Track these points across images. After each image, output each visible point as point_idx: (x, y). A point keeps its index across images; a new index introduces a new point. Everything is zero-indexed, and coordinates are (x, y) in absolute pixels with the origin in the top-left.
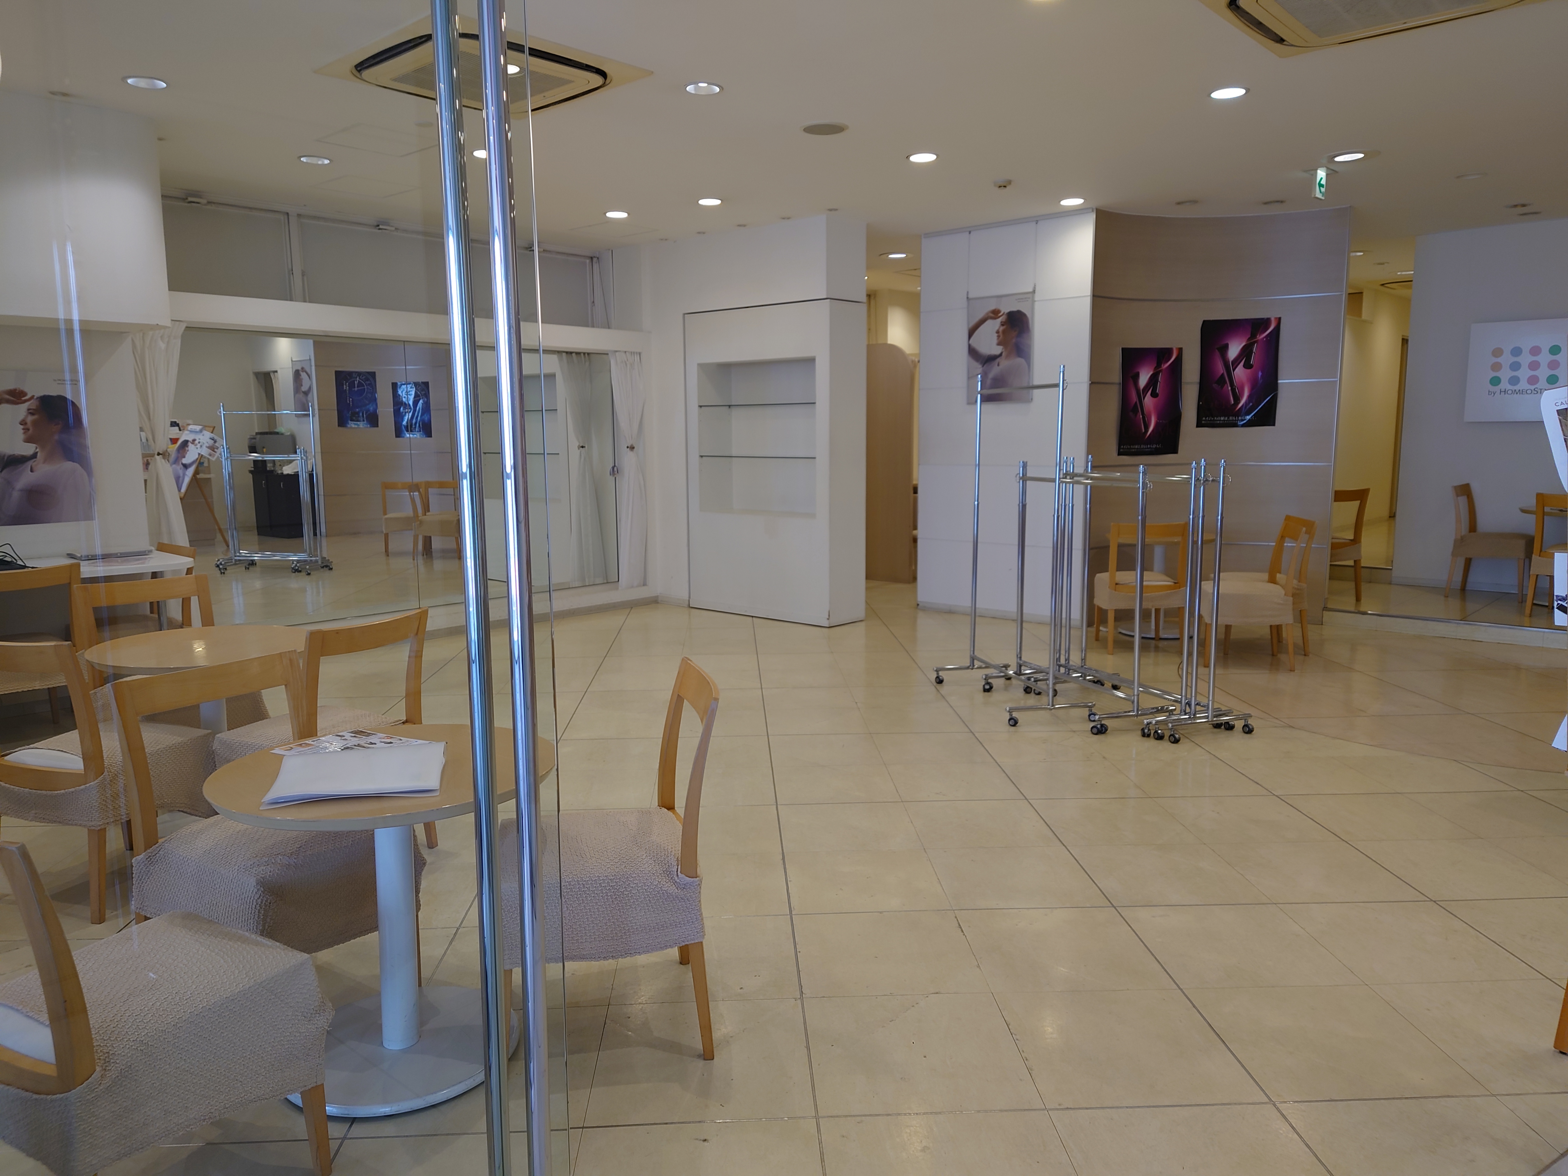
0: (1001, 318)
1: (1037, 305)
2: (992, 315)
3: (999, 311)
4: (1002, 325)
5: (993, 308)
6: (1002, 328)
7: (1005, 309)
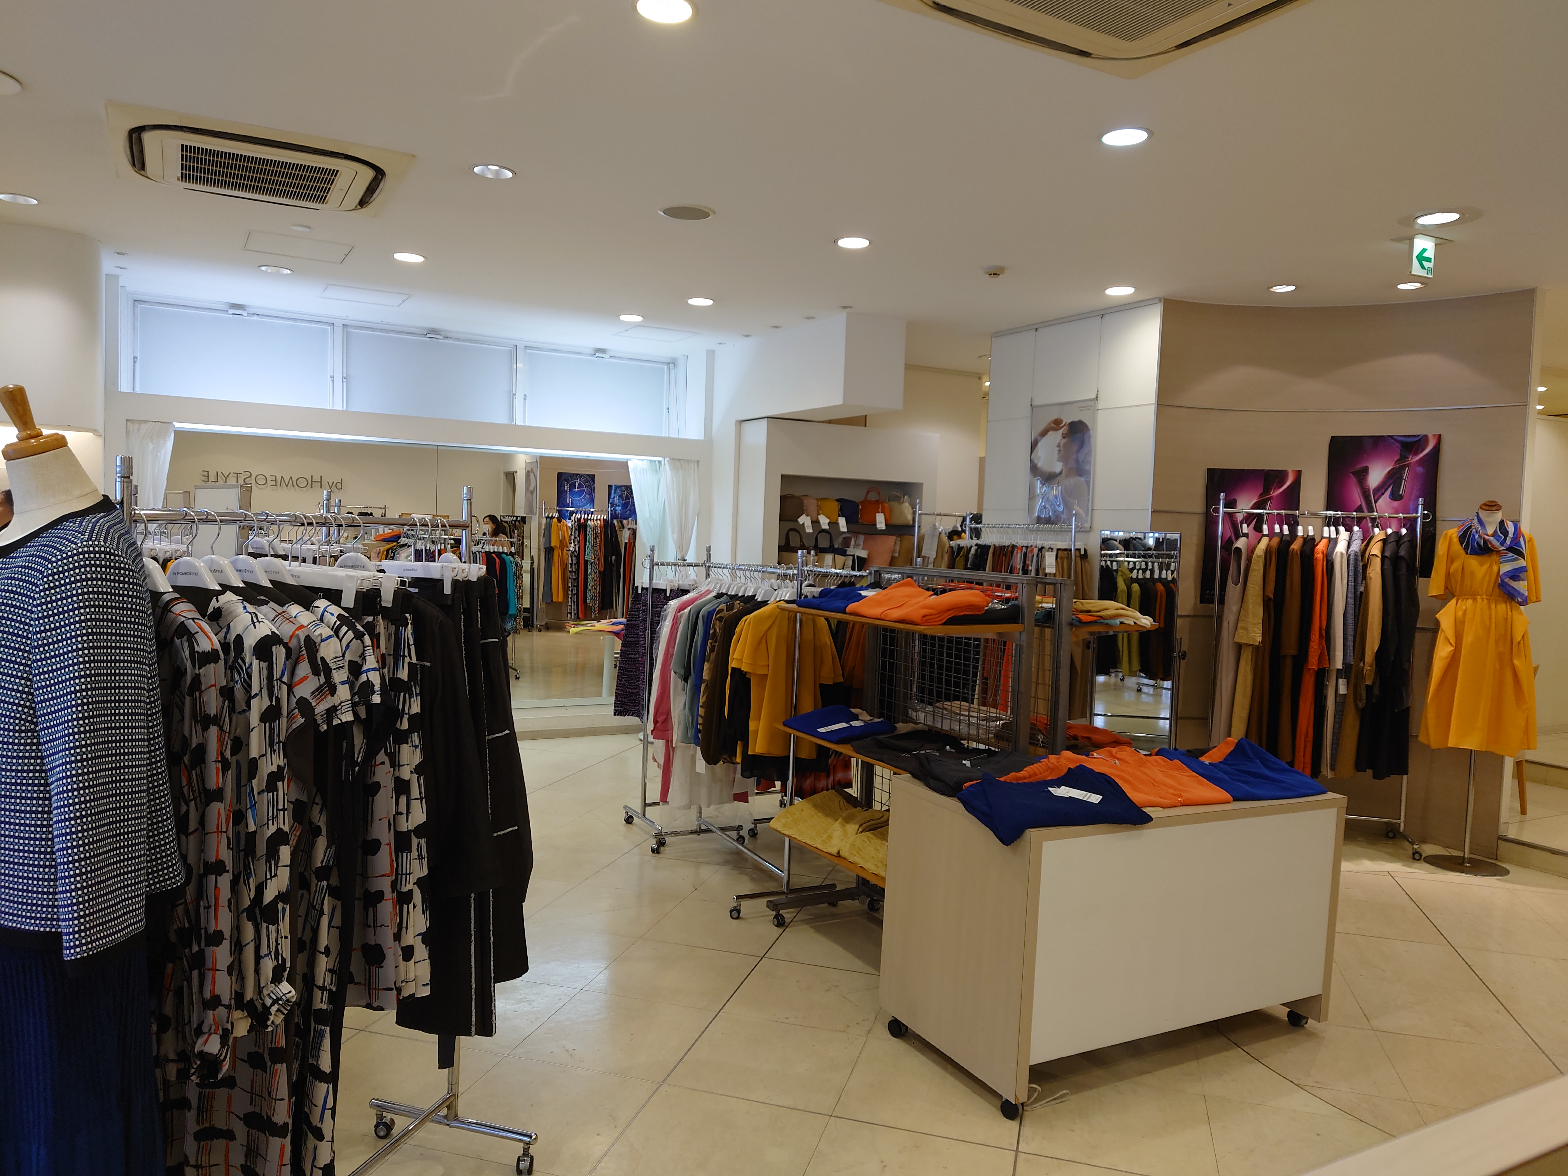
0: (1063, 429)
1: (1101, 416)
2: (1053, 425)
3: (1061, 421)
4: (1064, 437)
5: (1054, 417)
6: (1064, 441)
7: (1067, 420)
